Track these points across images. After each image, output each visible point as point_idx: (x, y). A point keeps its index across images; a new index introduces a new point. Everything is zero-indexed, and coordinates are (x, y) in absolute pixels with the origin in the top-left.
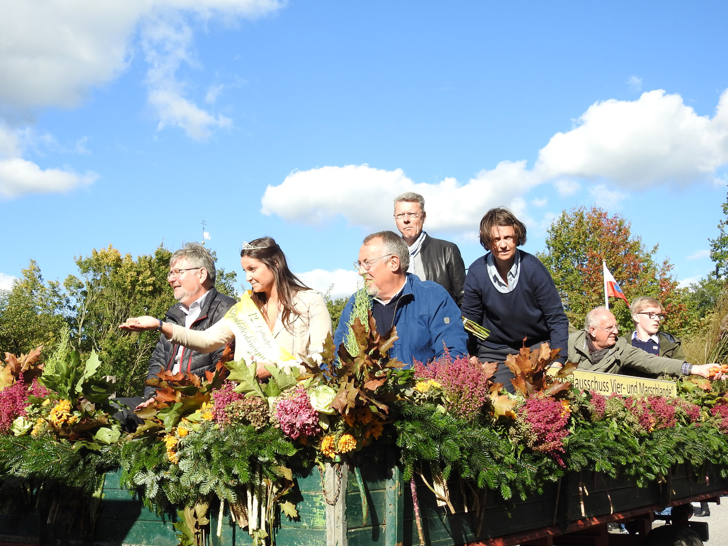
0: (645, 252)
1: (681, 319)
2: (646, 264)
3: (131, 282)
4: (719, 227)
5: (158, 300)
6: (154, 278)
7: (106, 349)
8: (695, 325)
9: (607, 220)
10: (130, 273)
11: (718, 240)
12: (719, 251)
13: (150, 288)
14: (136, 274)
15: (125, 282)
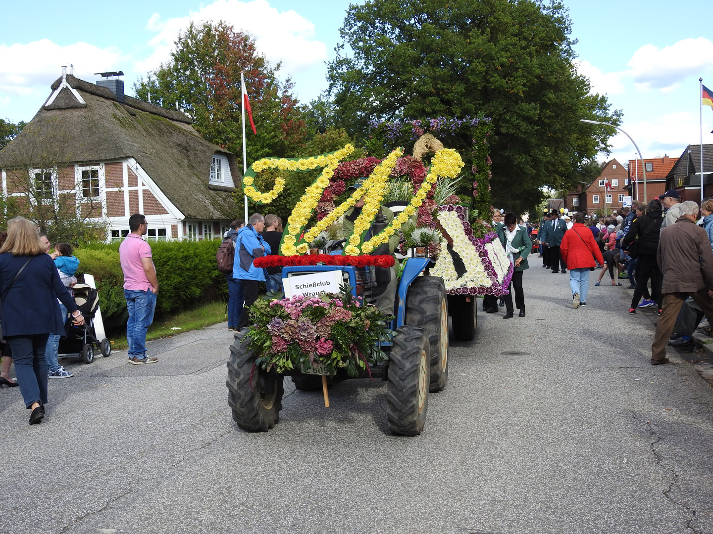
0: (269, 68)
1: (300, 135)
2: (269, 81)
4: (335, 49)
8: (318, 140)
9: (234, 34)
11: (334, 62)
12: (335, 72)
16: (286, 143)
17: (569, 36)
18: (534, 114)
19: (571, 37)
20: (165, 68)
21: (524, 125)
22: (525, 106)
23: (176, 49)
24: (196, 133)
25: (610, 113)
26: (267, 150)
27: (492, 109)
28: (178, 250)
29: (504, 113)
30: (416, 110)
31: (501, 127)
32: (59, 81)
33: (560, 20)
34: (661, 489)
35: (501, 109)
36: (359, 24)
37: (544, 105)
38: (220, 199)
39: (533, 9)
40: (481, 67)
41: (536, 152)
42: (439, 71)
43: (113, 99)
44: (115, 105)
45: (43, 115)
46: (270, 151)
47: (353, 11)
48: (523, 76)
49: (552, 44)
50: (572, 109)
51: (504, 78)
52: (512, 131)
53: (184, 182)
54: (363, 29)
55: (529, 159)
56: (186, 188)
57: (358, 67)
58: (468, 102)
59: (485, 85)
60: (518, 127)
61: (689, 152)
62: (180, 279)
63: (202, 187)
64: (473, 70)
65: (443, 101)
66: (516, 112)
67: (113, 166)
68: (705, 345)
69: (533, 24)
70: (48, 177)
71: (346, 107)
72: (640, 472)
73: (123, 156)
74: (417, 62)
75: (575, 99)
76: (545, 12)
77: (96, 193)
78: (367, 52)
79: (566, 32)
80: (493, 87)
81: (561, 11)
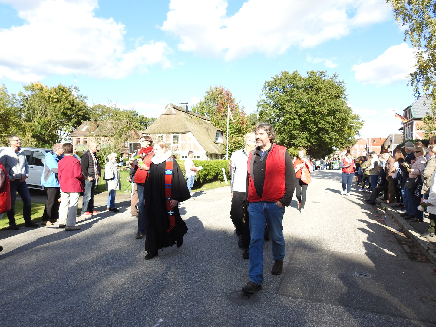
0: (237, 103)
2: (237, 106)
3: (48, 97)
5: (59, 105)
6: (57, 96)
7: (37, 122)
9: (225, 90)
10: (47, 93)
11: (259, 101)
12: (259, 104)
13: (56, 100)
14: (50, 93)
15: (45, 96)
16: (242, 128)
17: (345, 93)
18: (331, 121)
19: (346, 93)
20: (202, 101)
21: (327, 124)
22: (327, 117)
23: (205, 95)
24: (211, 124)
25: (360, 121)
26: (235, 130)
27: (315, 119)
28: (206, 163)
29: (320, 120)
30: (288, 118)
31: (318, 125)
32: (168, 106)
33: (342, 87)
34: (354, 241)
35: (319, 118)
36: (269, 87)
37: (335, 118)
38: (218, 147)
39: (332, 83)
40: (312, 103)
41: (330, 134)
42: (297, 104)
43: (185, 112)
44: (185, 114)
45: (162, 116)
46: (236, 131)
47: (267, 83)
48: (328, 107)
49: (339, 96)
50: (346, 119)
51: (320, 107)
52: (322, 126)
53: (207, 141)
54: (270, 89)
55: (328, 137)
56: (207, 143)
57: (268, 102)
58: (307, 116)
59: (313, 110)
60: (325, 125)
61: (391, 136)
62: (206, 172)
63: (212, 142)
64: (309, 105)
65: (297, 115)
66: (324, 120)
67: (184, 134)
68: (381, 204)
69: (332, 88)
70: (162, 137)
71: (263, 116)
72: (348, 236)
73: (187, 131)
74: (289, 101)
75: (347, 116)
76: (336, 84)
77: (177, 143)
78: (271, 98)
79: (344, 91)
80: (316, 110)
81: (343, 84)
